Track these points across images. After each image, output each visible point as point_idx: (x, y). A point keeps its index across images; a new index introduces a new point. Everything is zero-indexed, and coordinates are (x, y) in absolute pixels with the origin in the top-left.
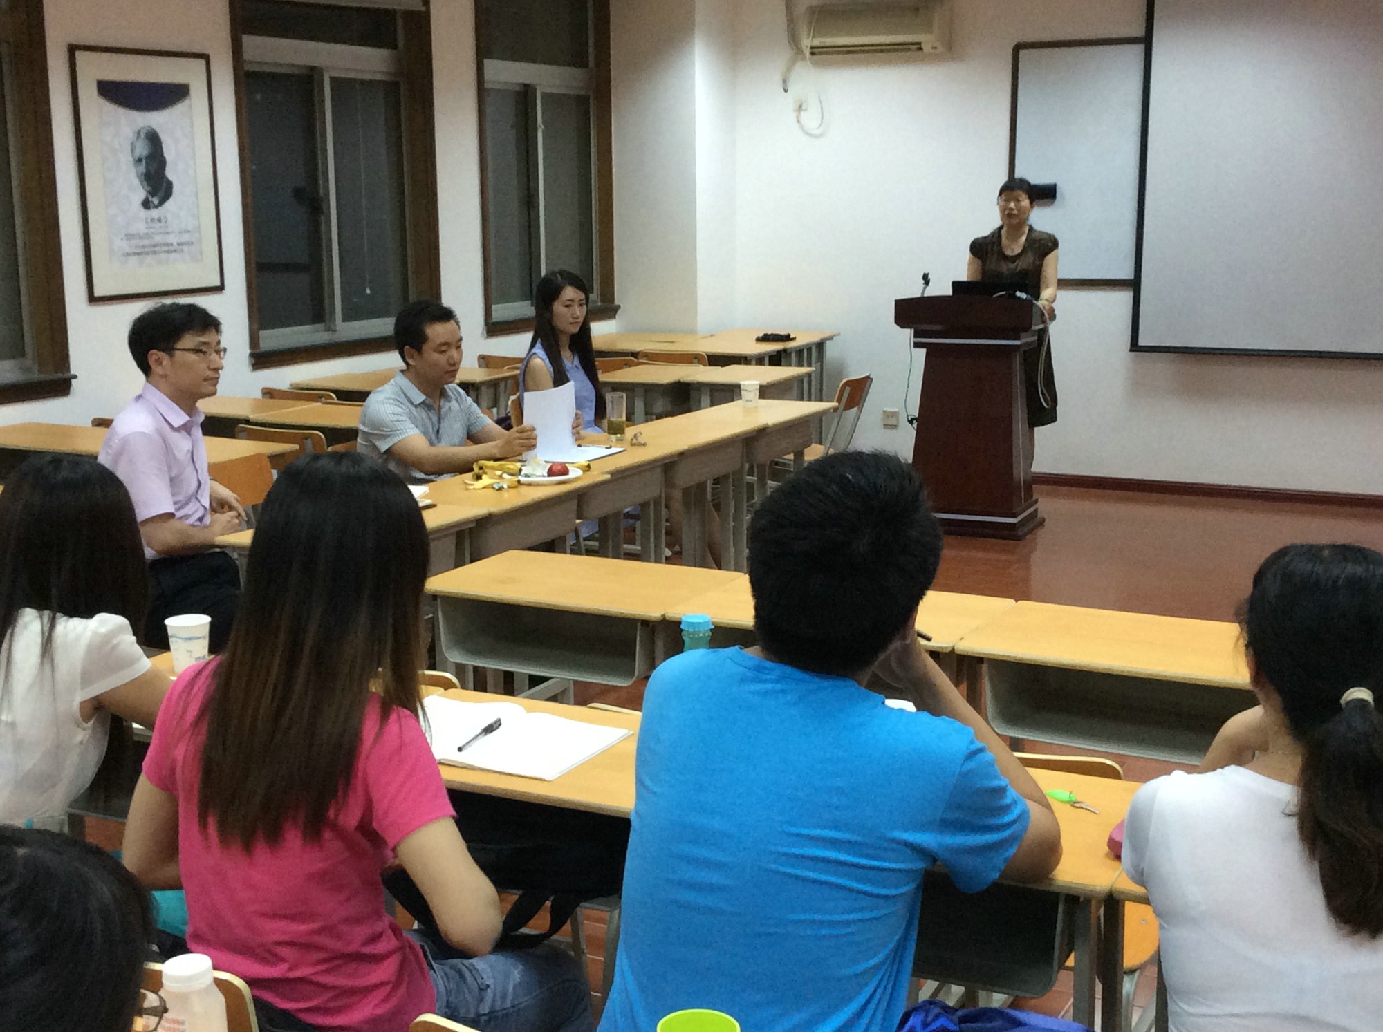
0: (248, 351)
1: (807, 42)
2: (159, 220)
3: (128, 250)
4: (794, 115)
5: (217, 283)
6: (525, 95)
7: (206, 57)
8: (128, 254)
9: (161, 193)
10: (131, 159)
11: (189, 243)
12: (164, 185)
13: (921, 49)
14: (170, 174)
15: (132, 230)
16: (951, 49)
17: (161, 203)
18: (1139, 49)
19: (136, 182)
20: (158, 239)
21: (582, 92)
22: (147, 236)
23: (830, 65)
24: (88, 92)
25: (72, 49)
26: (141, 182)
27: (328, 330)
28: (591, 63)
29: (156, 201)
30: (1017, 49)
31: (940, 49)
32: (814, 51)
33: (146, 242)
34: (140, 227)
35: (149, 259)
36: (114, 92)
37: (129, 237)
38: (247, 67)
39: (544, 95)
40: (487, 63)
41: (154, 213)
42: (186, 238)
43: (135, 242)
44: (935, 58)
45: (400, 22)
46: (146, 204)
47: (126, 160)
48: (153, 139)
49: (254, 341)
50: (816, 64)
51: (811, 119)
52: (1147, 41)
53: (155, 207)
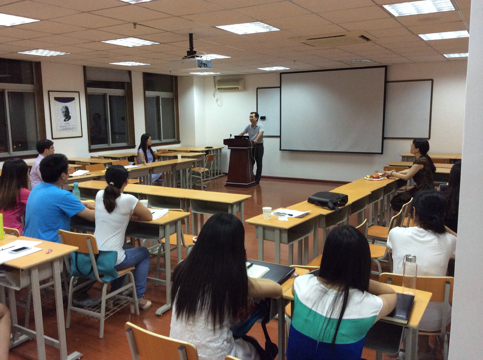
0: (88, 149)
1: (217, 87)
2: (68, 123)
3: (61, 129)
4: (216, 102)
5: (81, 136)
6: (158, 98)
7: (79, 92)
8: (61, 130)
9: (69, 118)
10: (61, 112)
11: (75, 128)
12: (69, 117)
13: (238, 89)
14: (70, 114)
15: (62, 125)
16: (245, 89)
17: (68, 120)
18: (279, 89)
19: (63, 116)
20: (67, 127)
21: (173, 97)
22: (65, 127)
23: (222, 92)
24: (52, 99)
25: (49, 92)
26: (64, 116)
27: (108, 145)
28: (174, 92)
29: (67, 120)
30: (257, 89)
31: (242, 89)
32: (219, 89)
33: (65, 128)
34: (64, 125)
35: (65, 131)
36: (58, 99)
37: (61, 127)
38: (88, 94)
39: (162, 98)
40: (146, 92)
41: (67, 122)
42: (74, 127)
43: (62, 128)
44: (241, 91)
45: (126, 84)
46: (65, 120)
47: (60, 112)
48: (67, 108)
49: (89, 147)
50: (220, 92)
51: (219, 103)
52: (280, 87)
53: (67, 121)
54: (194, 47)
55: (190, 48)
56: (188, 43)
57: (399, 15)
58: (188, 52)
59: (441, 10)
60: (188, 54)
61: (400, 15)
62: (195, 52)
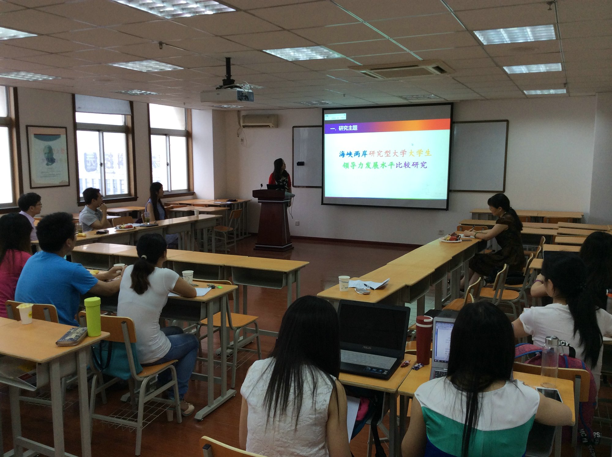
0: (77, 201)
1: (242, 124)
3: (42, 176)
5: (68, 184)
7: (66, 128)
9: (52, 161)
10: (43, 153)
13: (269, 127)
14: (55, 157)
15: (43, 171)
16: (277, 127)
17: (52, 164)
18: (321, 128)
20: (51, 173)
22: (47, 172)
24: (31, 137)
25: (27, 126)
26: (46, 159)
29: (50, 163)
30: (293, 127)
31: (274, 127)
32: (244, 127)
33: (47, 174)
34: (46, 170)
36: (37, 136)
42: (59, 173)
43: (44, 174)
46: (47, 164)
48: (50, 148)
49: (78, 199)
52: (322, 126)
53: (50, 165)
54: (231, 75)
55: (227, 75)
56: (225, 68)
57: (488, 43)
58: (224, 80)
59: (539, 39)
60: (224, 84)
61: (490, 43)
62: (233, 81)
